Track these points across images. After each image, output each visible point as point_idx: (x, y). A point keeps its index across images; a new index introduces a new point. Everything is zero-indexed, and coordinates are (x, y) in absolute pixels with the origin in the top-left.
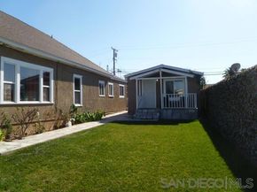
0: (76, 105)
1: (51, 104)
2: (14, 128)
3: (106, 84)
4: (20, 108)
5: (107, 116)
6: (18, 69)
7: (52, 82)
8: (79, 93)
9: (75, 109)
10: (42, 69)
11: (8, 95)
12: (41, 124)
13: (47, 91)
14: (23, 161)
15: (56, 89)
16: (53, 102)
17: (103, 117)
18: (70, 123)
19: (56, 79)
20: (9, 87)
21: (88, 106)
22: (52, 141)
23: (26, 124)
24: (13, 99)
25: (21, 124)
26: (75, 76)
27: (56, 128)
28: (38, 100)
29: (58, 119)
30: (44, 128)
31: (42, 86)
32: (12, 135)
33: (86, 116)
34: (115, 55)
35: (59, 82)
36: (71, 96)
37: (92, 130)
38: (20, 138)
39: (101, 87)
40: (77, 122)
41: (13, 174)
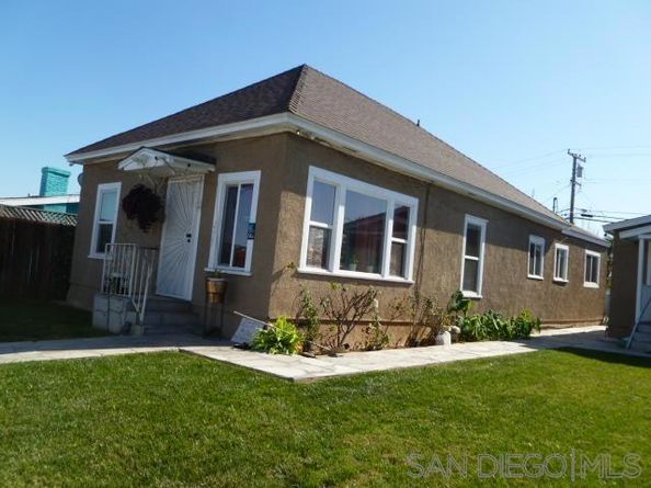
0: (467, 294)
1: (407, 285)
2: (323, 328)
3: (548, 246)
4: (338, 285)
5: (544, 333)
6: (341, 195)
7: (413, 230)
8: (477, 263)
9: (463, 303)
10: (393, 199)
11: (315, 253)
12: (381, 327)
13: (400, 251)
14: (339, 403)
15: (421, 250)
16: (410, 279)
17: (535, 334)
18: (447, 337)
19: (423, 223)
20: (321, 236)
21: (496, 300)
22: (403, 370)
23: (348, 323)
24: (325, 263)
25: (338, 322)
26: (470, 219)
27: (412, 343)
28: (378, 270)
29: (421, 324)
30: (385, 339)
31: (390, 239)
32: (316, 344)
33: (489, 324)
34: (577, 171)
35: (430, 232)
36: (454, 268)
37: (504, 360)
38: (332, 354)
39: (535, 252)
40: (465, 337)
41: (319, 427)
